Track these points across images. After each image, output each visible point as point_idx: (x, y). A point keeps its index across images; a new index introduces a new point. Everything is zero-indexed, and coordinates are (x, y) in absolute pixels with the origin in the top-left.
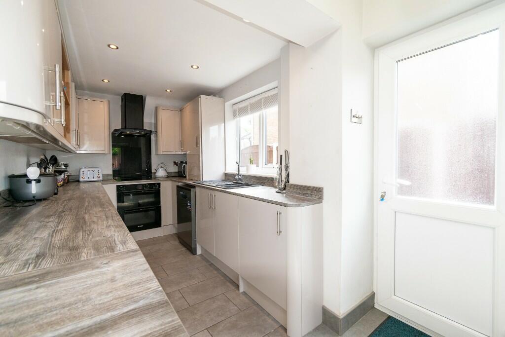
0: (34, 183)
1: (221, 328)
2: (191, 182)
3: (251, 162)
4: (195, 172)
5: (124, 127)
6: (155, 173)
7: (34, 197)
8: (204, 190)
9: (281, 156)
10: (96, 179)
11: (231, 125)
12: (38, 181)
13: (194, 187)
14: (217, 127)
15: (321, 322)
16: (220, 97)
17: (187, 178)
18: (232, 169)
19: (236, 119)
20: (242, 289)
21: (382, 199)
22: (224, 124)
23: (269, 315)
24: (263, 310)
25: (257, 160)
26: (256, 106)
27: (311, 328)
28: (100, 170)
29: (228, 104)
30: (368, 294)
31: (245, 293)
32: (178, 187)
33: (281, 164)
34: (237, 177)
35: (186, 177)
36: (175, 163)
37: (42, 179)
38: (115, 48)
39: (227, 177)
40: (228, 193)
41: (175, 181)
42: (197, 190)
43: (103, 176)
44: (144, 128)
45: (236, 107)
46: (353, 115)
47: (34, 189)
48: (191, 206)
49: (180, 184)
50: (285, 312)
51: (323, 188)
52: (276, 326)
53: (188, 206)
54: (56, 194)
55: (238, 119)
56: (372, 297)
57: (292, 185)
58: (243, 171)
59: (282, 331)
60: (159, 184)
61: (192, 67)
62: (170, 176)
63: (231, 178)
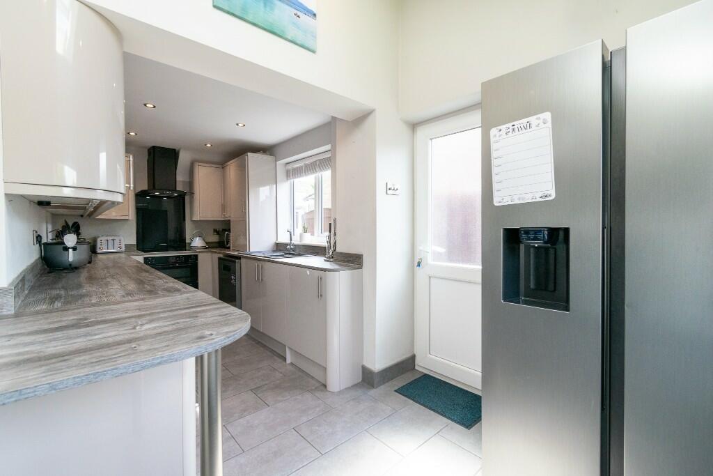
0: (71, 250)
1: (264, 389)
2: (236, 253)
3: (305, 231)
4: (241, 241)
5: (152, 187)
6: (190, 244)
7: (70, 265)
8: (249, 261)
9: (330, 224)
10: (118, 250)
11: (284, 187)
12: (74, 249)
13: (239, 258)
14: (268, 187)
15: (360, 380)
16: (271, 154)
17: (231, 249)
18: (283, 238)
19: (289, 182)
20: (289, 361)
21: (419, 265)
22: (275, 186)
23: (313, 378)
24: (308, 375)
25: (313, 227)
26: (312, 167)
27: (350, 384)
28: (122, 239)
29: (281, 163)
30: (408, 355)
31: (292, 364)
32: (220, 259)
33: (330, 232)
34: (288, 247)
35: (229, 248)
36: (215, 231)
37: (78, 246)
38: (152, 106)
39: (279, 247)
40: (277, 262)
41: (216, 252)
42: (243, 261)
43: (126, 246)
44: (178, 189)
45: (290, 167)
46: (388, 187)
47: (71, 256)
48: (235, 280)
49: (221, 256)
50: (325, 369)
51: (362, 255)
52: (317, 385)
53: (232, 279)
54: (90, 263)
55: (292, 180)
56: (413, 358)
57: (338, 253)
58: (296, 241)
59: (322, 388)
60: (196, 256)
61: (237, 125)
62: (210, 246)
63: (281, 248)
